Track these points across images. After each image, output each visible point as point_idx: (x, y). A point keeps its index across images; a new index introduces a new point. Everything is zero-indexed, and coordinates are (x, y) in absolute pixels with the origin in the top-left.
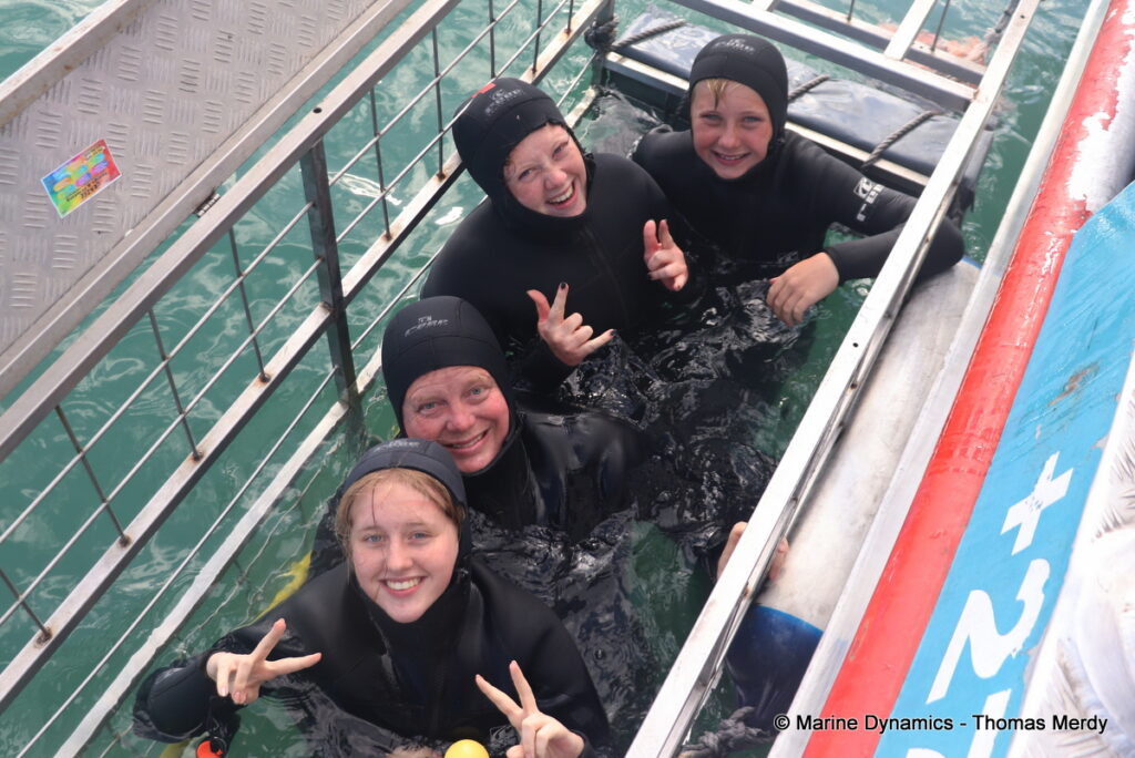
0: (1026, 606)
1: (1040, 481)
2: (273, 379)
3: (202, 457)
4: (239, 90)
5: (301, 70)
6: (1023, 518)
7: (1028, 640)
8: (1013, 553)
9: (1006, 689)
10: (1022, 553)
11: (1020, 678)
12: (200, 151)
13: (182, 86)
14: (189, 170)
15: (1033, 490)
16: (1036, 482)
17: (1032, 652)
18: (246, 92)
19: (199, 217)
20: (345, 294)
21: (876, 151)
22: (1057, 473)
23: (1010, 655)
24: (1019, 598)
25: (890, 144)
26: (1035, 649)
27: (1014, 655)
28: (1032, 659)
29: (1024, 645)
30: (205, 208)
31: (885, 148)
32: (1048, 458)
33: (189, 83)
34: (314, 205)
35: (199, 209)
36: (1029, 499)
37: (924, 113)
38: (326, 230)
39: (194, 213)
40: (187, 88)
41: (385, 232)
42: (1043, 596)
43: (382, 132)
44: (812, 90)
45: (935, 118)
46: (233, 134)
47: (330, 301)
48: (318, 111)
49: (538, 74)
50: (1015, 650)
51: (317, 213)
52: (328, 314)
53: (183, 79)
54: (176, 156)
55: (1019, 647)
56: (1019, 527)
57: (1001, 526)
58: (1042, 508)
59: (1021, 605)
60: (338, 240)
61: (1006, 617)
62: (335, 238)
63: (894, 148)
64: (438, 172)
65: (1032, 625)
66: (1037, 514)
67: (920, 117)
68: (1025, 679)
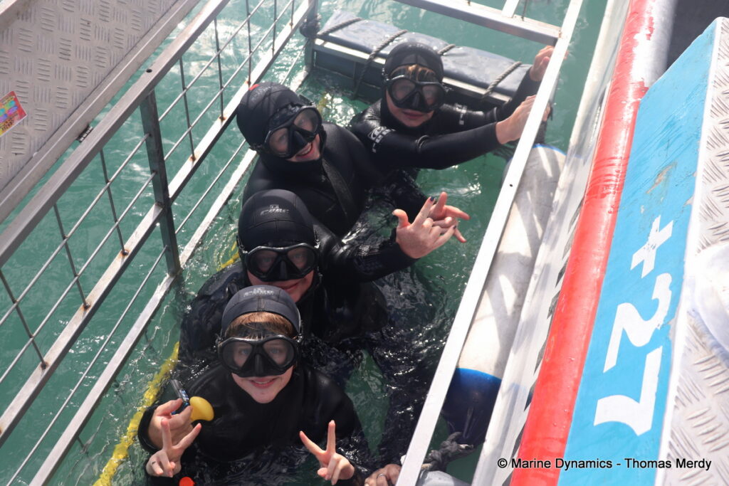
0: (660, 301)
1: (651, 235)
2: (130, 253)
3: (89, 306)
4: (97, 58)
5: (135, 46)
6: (645, 257)
7: (666, 317)
8: (642, 277)
9: (658, 347)
10: (649, 274)
11: (667, 338)
12: (76, 99)
13: (60, 55)
14: (71, 112)
15: (647, 240)
16: (648, 235)
17: (672, 323)
18: (102, 60)
19: (81, 142)
20: (170, 196)
21: (490, 87)
22: (662, 226)
23: (656, 329)
24: (653, 298)
25: (498, 82)
26: (673, 321)
27: (659, 328)
28: (672, 327)
29: (664, 321)
30: (84, 136)
31: (495, 85)
32: (653, 221)
33: (65, 54)
34: (150, 135)
35: (80, 136)
36: (646, 246)
37: (515, 63)
38: (158, 152)
39: (77, 139)
40: (64, 56)
41: (191, 155)
42: (670, 292)
43: (188, 87)
44: (445, 54)
45: (523, 65)
46: (96, 88)
47: (162, 201)
48: (149, 71)
49: (275, 52)
50: (659, 325)
51: (153, 140)
52: (161, 209)
53: (61, 51)
54: (61, 103)
55: (661, 323)
56: (643, 262)
57: (630, 266)
58: (657, 247)
59: (657, 302)
60: (165, 158)
61: (647, 311)
62: (163, 157)
63: (500, 85)
64: (220, 116)
65: (667, 309)
66: (654, 252)
67: (514, 65)
68: (671, 337)
